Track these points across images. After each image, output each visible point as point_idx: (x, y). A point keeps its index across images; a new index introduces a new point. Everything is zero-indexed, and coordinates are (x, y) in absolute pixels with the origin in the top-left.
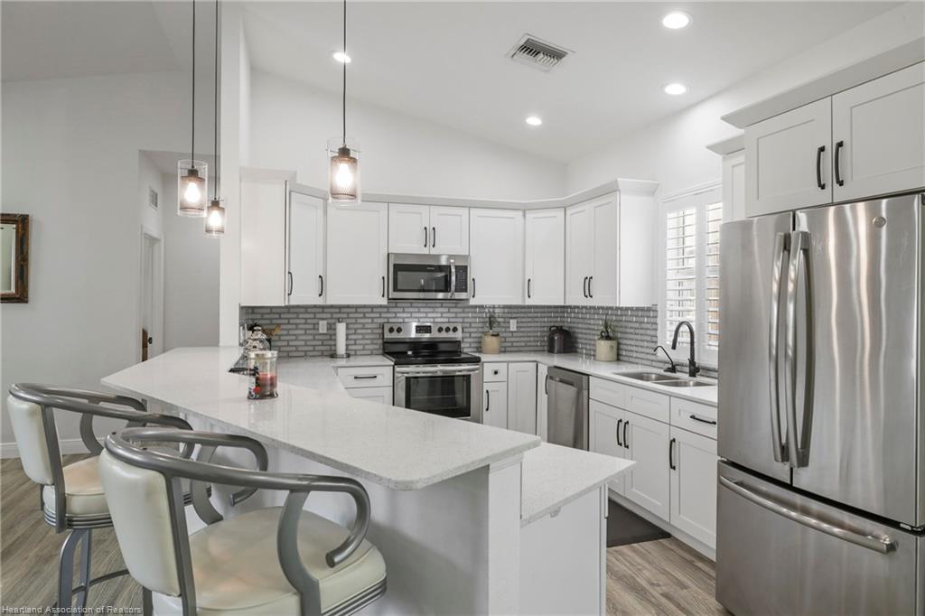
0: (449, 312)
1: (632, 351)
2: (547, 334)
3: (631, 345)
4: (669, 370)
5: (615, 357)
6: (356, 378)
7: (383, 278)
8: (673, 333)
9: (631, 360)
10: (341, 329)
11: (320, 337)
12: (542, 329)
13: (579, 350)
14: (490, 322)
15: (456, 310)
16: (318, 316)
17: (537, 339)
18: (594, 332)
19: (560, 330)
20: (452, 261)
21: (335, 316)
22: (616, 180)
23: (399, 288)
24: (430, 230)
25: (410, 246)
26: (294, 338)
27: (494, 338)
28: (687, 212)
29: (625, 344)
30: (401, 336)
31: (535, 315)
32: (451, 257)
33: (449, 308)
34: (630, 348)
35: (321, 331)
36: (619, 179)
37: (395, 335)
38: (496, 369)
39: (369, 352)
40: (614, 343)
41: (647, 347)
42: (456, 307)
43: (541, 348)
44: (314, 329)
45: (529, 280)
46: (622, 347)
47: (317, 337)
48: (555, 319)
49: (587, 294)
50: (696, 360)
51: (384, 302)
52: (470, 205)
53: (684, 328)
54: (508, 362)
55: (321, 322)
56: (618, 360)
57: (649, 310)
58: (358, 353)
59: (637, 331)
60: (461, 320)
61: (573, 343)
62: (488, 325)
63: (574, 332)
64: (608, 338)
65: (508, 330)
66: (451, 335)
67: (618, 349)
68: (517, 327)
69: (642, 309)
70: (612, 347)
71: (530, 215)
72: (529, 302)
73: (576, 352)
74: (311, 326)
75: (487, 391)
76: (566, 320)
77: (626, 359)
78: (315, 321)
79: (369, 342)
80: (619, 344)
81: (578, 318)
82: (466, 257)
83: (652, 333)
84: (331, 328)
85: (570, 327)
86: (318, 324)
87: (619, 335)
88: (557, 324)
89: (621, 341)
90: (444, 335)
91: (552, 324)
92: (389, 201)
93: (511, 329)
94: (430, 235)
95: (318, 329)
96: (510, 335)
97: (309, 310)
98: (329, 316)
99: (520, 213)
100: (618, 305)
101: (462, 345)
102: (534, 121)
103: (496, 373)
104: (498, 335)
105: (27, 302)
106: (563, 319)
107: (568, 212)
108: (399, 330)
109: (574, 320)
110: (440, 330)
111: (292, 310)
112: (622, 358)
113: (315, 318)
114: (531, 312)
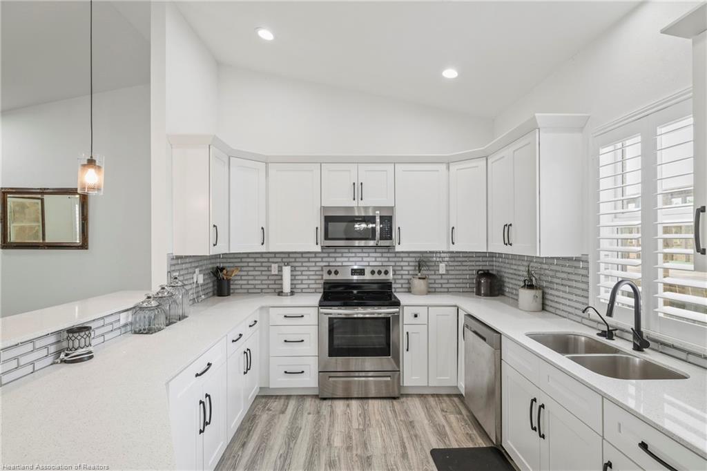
0: (382, 257)
1: (560, 303)
2: (475, 277)
3: (557, 296)
4: (603, 334)
5: (541, 307)
6: (285, 316)
7: (317, 228)
8: (611, 291)
9: (558, 312)
10: (287, 271)
11: (273, 278)
12: (470, 272)
13: (506, 294)
14: (419, 266)
15: (389, 255)
16: (271, 260)
17: (466, 281)
18: (519, 278)
19: (486, 274)
20: (378, 212)
21: (284, 260)
22: (534, 117)
23: (329, 237)
24: (358, 186)
25: (341, 200)
26: (252, 278)
27: (421, 281)
28: (628, 143)
29: (551, 294)
30: (339, 277)
31: (464, 259)
32: (376, 208)
33: (382, 253)
34: (556, 299)
35: (273, 273)
36: (537, 114)
37: (333, 277)
38: (416, 312)
39: (313, 290)
40: (539, 293)
41: (576, 301)
42: (388, 252)
43: (470, 290)
44: (269, 271)
45: (453, 228)
46: (548, 297)
47: (270, 278)
48: (484, 263)
49: (506, 242)
50: (642, 329)
51: (318, 249)
52: (395, 162)
53: (626, 288)
54: (428, 306)
55: (273, 265)
56: (543, 309)
57: (578, 260)
58: (304, 290)
59: (565, 282)
60: (393, 264)
61: (501, 286)
62: (417, 268)
63: (501, 276)
64: (531, 287)
65: (437, 272)
66: (383, 277)
67: (544, 298)
68: (446, 270)
69: (570, 259)
70: (536, 297)
71: (453, 168)
72: (453, 248)
73: (503, 295)
74: (266, 269)
75: (407, 333)
76: (494, 263)
77: (553, 310)
78: (269, 264)
79: (313, 282)
80: (544, 293)
81: (505, 263)
82: (392, 209)
83: (583, 286)
84: (280, 270)
85: (498, 271)
86: (271, 266)
87: (545, 284)
88: (485, 268)
89: (547, 290)
90: (376, 277)
91: (481, 268)
92: (321, 162)
93: (441, 272)
94: (358, 189)
95: (271, 271)
96: (440, 277)
97: (264, 255)
98: (280, 260)
99: (444, 167)
100: (538, 255)
101: (393, 286)
102: (450, 73)
103: (416, 316)
104: (424, 279)
105: (87, 249)
106: (491, 263)
107: (489, 161)
108: (336, 273)
109: (502, 264)
110: (373, 272)
111: (250, 256)
112: (547, 308)
113: (269, 262)
114: (460, 257)
